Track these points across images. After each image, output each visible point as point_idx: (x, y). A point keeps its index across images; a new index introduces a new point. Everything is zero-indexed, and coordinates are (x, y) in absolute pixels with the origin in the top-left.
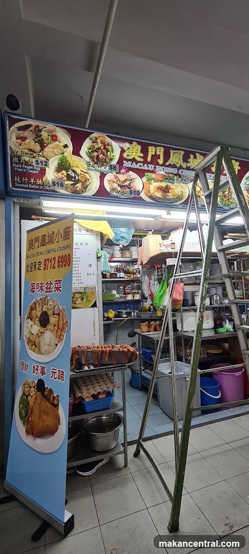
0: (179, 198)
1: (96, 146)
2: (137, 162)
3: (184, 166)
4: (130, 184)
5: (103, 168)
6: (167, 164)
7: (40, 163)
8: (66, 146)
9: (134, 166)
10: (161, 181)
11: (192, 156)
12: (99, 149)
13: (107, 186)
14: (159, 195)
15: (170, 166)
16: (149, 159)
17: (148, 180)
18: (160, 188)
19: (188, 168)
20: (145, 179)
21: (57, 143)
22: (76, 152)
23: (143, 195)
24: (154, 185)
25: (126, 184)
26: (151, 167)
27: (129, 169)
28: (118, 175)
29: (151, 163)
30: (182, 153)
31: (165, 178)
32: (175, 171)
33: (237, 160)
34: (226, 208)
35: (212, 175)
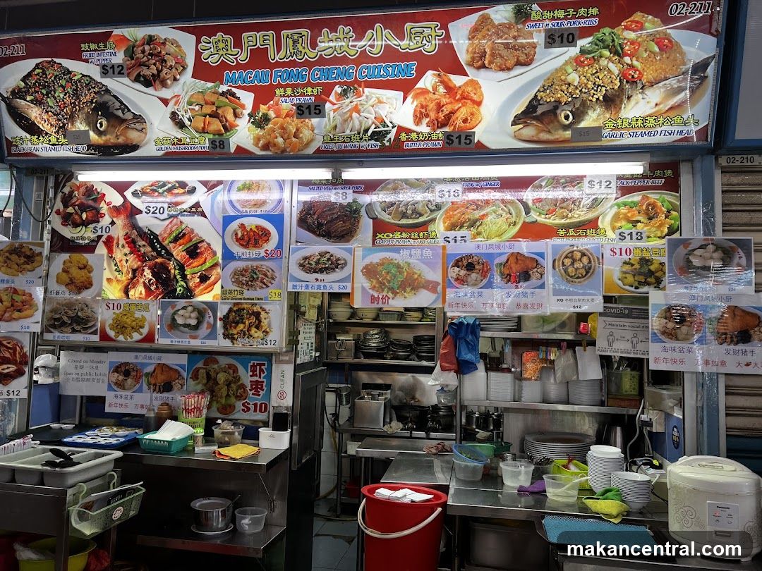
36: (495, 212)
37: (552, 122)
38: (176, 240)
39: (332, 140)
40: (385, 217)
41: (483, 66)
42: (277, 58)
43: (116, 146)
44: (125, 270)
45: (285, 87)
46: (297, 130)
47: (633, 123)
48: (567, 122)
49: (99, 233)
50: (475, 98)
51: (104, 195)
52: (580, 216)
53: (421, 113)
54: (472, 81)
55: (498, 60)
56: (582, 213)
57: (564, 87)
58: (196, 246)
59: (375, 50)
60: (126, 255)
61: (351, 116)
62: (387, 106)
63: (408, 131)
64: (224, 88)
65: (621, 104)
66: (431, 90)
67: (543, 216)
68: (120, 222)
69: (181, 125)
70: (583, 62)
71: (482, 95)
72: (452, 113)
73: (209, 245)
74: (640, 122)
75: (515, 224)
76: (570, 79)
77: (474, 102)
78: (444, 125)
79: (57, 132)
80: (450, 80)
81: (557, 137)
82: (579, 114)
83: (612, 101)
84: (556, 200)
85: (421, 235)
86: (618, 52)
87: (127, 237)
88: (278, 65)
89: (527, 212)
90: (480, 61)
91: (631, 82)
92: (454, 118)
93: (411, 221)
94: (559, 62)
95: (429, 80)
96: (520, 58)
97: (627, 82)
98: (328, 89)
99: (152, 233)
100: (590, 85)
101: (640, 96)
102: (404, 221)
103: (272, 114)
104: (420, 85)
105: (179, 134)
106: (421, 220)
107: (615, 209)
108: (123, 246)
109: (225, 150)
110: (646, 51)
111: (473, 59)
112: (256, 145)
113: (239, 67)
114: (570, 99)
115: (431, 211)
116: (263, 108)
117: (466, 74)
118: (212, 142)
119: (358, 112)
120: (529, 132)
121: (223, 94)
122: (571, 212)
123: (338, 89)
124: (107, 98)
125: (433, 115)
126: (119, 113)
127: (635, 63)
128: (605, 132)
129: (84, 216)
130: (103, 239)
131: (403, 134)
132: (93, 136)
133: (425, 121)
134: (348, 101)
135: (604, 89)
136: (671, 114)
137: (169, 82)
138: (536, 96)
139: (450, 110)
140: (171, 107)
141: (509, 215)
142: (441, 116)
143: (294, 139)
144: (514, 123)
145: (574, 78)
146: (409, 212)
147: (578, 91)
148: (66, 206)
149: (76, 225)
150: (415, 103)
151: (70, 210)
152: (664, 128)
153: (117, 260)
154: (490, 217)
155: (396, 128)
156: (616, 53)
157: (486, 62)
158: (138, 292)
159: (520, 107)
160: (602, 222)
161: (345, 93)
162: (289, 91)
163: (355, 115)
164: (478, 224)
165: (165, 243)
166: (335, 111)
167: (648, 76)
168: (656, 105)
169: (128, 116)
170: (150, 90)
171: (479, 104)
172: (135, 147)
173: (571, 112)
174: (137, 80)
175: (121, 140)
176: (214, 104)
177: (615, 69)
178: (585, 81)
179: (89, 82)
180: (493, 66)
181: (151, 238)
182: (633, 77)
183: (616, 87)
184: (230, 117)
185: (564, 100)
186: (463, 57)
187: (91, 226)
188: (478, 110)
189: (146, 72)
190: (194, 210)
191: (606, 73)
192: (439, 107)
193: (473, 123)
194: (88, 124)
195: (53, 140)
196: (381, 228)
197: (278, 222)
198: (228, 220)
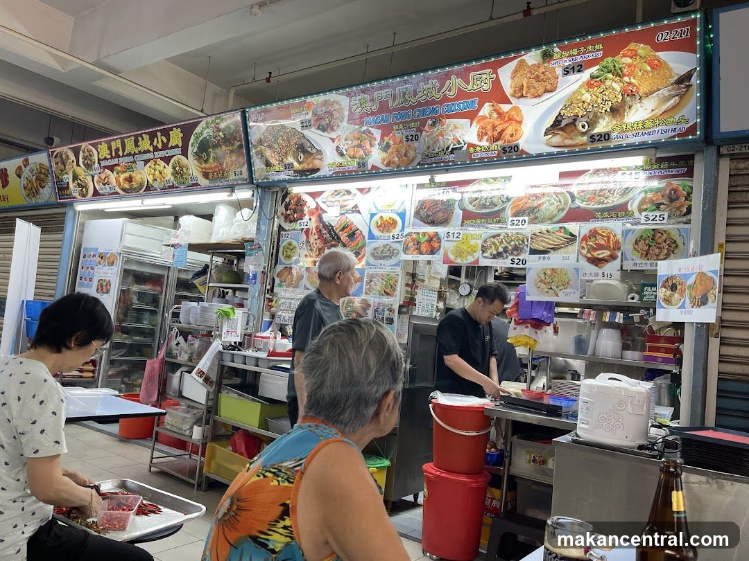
1: (85, 155)
2: (107, 159)
3: (137, 152)
4: (108, 181)
6: (125, 153)
7: (66, 180)
8: (73, 162)
9: (106, 163)
10: (125, 172)
11: (140, 139)
12: (87, 156)
13: (97, 187)
14: (127, 186)
15: (127, 155)
16: (114, 154)
17: (118, 173)
18: (126, 179)
19: (140, 153)
20: (114, 174)
21: (69, 161)
22: (78, 164)
23: (117, 189)
24: (122, 178)
25: (106, 181)
27: (104, 168)
28: (100, 175)
29: (115, 157)
30: (133, 139)
31: (127, 168)
32: (132, 158)
33: (177, 127)
34: (183, 187)
35: (160, 152)
36: (548, 201)
37: (573, 131)
38: (343, 229)
39: (427, 156)
40: (471, 208)
41: (522, 96)
42: (394, 106)
43: (308, 171)
44: (315, 249)
45: (398, 124)
46: (406, 152)
47: (635, 126)
48: (584, 130)
49: (302, 227)
50: (518, 119)
51: (306, 202)
52: (613, 201)
53: (482, 133)
54: (515, 107)
55: (532, 90)
56: (615, 200)
57: (580, 105)
58: (354, 234)
59: (452, 93)
60: (316, 240)
61: (438, 140)
62: (461, 130)
63: (474, 146)
64: (364, 128)
65: (624, 112)
66: (488, 115)
67: (584, 203)
68: (314, 218)
69: (342, 155)
70: (592, 85)
71: (522, 116)
72: (503, 130)
73: (361, 232)
74: (640, 125)
75: (563, 210)
76: (584, 98)
77: (517, 122)
78: (497, 140)
79: (279, 164)
80: (500, 108)
81: (577, 141)
82: (592, 124)
83: (615, 111)
84: (596, 190)
85: (495, 220)
86: (619, 74)
87: (317, 228)
88: (395, 110)
89: (573, 201)
90: (520, 93)
91: (631, 94)
92: (504, 134)
93: (488, 211)
94: (576, 86)
95: (486, 109)
96: (547, 87)
97: (628, 95)
98: (424, 122)
99: (331, 226)
100: (599, 101)
101: (639, 105)
102: (483, 211)
103: (391, 142)
104: (481, 113)
105: (341, 160)
106: (496, 209)
107: (643, 195)
108: (315, 234)
109: (366, 168)
110: (640, 71)
111: (515, 91)
112: (383, 163)
113: (372, 114)
114: (585, 113)
115: (503, 202)
116: (386, 139)
117: (510, 103)
118: (358, 164)
119: (443, 136)
120: (557, 140)
121: (364, 132)
122: (606, 198)
123: (430, 122)
124: (304, 140)
125: (490, 133)
126: (310, 150)
127: (633, 80)
128: (613, 135)
129: (295, 216)
130: (304, 230)
131: (472, 148)
132: (296, 164)
133: (485, 138)
134: (436, 129)
135: (610, 102)
136: (665, 116)
137: (335, 128)
138: (560, 113)
139: (501, 129)
140: (336, 143)
141: (559, 203)
142: (496, 133)
143: (405, 158)
144: (546, 134)
145: (587, 97)
146: (488, 204)
147: (590, 107)
148: (287, 210)
149: (291, 222)
150: (478, 127)
151: (289, 212)
152: (660, 128)
153: (311, 243)
154: (545, 205)
155: (466, 145)
156: (618, 75)
157: (524, 93)
159: (550, 122)
160: (631, 206)
161: (434, 124)
162: (401, 126)
163: (441, 138)
164: (536, 210)
165: (337, 231)
166: (428, 136)
167: (644, 89)
168: (652, 110)
169: (314, 151)
170: (325, 134)
171: (520, 123)
172: (318, 170)
173: (587, 122)
174: (318, 128)
175: (310, 166)
176: (359, 139)
177: (617, 87)
178: (596, 98)
179: (295, 132)
180: (528, 95)
181: (330, 228)
182: (632, 91)
183: (619, 101)
184: (368, 146)
185: (580, 114)
186: (508, 91)
187: (299, 222)
188: (520, 127)
189: (323, 123)
190: (354, 209)
191: (611, 90)
192: (494, 127)
193: (517, 137)
194: (294, 158)
195: (277, 169)
196: (468, 216)
197: (402, 215)
198: (372, 215)
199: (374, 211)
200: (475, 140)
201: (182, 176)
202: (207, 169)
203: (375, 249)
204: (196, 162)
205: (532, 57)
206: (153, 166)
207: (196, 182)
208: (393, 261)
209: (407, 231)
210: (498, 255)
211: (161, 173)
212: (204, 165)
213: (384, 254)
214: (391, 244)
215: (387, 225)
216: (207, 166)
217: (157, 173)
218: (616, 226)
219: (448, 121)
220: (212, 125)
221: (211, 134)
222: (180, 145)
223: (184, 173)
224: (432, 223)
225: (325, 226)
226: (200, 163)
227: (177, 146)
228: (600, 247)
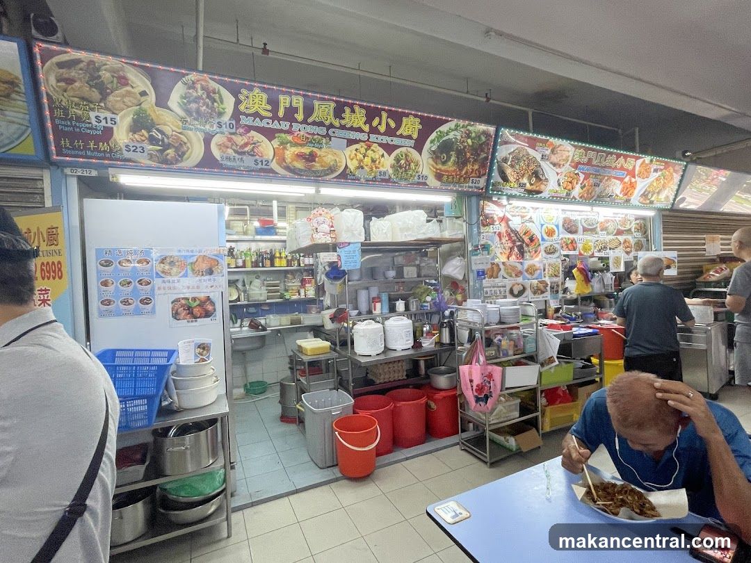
0: (332, 170)
1: (195, 94)
2: (262, 118)
3: (337, 123)
4: (253, 150)
5: (208, 127)
6: (310, 120)
7: (104, 121)
8: (144, 94)
9: (258, 123)
10: (301, 145)
11: (347, 110)
12: (199, 98)
13: (216, 153)
14: (299, 165)
15: (314, 123)
16: (281, 113)
17: (282, 143)
18: (300, 156)
19: (343, 127)
20: (276, 143)
21: (128, 88)
22: (162, 102)
23: (274, 165)
24: (290, 152)
25: (246, 149)
26: (285, 125)
27: (249, 128)
28: (233, 136)
29: (285, 118)
30: (333, 105)
31: (308, 141)
32: (323, 131)
33: (416, 116)
34: (403, 183)
35: (380, 137)
37: (647, 197)
38: (525, 234)
40: (585, 226)
41: (640, 177)
42: (595, 163)
43: (534, 191)
44: (507, 248)
45: (593, 174)
47: (660, 200)
49: (495, 229)
53: (622, 190)
57: (652, 187)
58: (532, 237)
59: (619, 166)
60: (507, 241)
64: (576, 172)
66: (627, 182)
67: (621, 227)
68: (503, 224)
69: (559, 185)
70: (658, 179)
73: (537, 236)
76: (654, 184)
79: (515, 181)
80: (632, 180)
87: (507, 231)
88: (594, 165)
92: (628, 193)
94: (653, 178)
95: (627, 179)
98: (604, 177)
99: (516, 231)
100: (657, 187)
101: (664, 192)
102: (590, 227)
103: (586, 185)
104: (625, 180)
105: (557, 188)
106: (594, 227)
107: (635, 225)
108: (505, 236)
113: (583, 164)
115: (596, 223)
116: (585, 182)
117: (635, 178)
118: (567, 193)
123: (606, 178)
124: (539, 169)
125: (625, 191)
126: (541, 176)
127: (666, 182)
128: (654, 202)
130: (497, 232)
131: (616, 197)
132: (528, 185)
133: (622, 193)
134: (607, 183)
135: (659, 188)
137: (561, 166)
138: (647, 188)
139: (629, 190)
140: (558, 177)
143: (590, 195)
146: (591, 224)
147: (654, 188)
150: (622, 187)
153: (504, 243)
155: (615, 195)
156: (664, 178)
158: (513, 258)
159: (642, 192)
163: (607, 188)
165: (521, 235)
169: (544, 178)
170: (554, 168)
171: (635, 189)
172: (541, 192)
174: (552, 162)
176: (571, 177)
178: (656, 185)
179: (534, 160)
181: (516, 233)
183: (661, 189)
184: (575, 183)
185: (651, 191)
187: (491, 226)
190: (530, 220)
192: (627, 189)
193: (632, 195)
194: (528, 180)
195: (513, 185)
196: (585, 230)
197: (557, 226)
198: (542, 225)
199: (543, 223)
200: (618, 193)
201: (406, 171)
202: (442, 171)
203: (546, 248)
204: (431, 161)
205: (647, 159)
206: (363, 150)
207: (424, 181)
208: (557, 255)
209: (561, 236)
210: (599, 251)
211: (373, 161)
212: (440, 166)
213: (551, 251)
214: (555, 245)
215: (550, 233)
216: (443, 168)
217: (367, 160)
218: (629, 238)
219: (613, 180)
220: (462, 130)
221: (459, 137)
222: (415, 136)
223: (410, 169)
224: (571, 232)
225: (512, 231)
226: (436, 164)
227: (410, 137)
228: (628, 247)
